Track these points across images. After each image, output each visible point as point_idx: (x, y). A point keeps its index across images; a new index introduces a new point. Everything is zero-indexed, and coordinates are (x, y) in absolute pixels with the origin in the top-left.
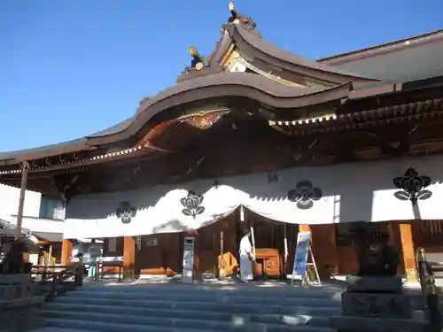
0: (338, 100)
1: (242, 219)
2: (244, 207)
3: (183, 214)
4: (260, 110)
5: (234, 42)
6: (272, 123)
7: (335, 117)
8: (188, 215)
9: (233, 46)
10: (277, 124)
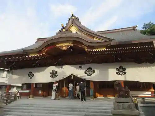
0: (107, 45)
1: (72, 78)
2: (73, 75)
3: (50, 77)
4: (83, 46)
5: (72, 24)
6: (86, 50)
7: (106, 50)
8: (52, 77)
9: (72, 25)
10: (88, 50)
